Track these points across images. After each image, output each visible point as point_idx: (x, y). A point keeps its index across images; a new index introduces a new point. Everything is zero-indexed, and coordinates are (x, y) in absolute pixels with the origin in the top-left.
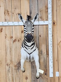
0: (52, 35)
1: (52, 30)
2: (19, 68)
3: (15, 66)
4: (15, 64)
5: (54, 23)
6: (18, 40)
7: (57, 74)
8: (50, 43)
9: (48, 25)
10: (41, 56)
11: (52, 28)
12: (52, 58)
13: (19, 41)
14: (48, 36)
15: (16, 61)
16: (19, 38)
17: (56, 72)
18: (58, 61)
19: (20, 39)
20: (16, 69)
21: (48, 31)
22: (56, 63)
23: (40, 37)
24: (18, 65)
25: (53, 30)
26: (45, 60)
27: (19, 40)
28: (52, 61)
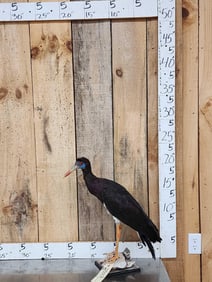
0: (177, 70)
1: (173, 43)
2: (24, 216)
3: (5, 210)
4: (7, 202)
5: (185, 13)
6: (14, 92)
7: (195, 244)
8: (166, 103)
9: (156, 18)
10: (122, 162)
11: (176, 32)
12: (174, 176)
13: (19, 95)
14: (156, 73)
15: (10, 188)
16: (19, 84)
17: (190, 235)
18: (198, 185)
19: (26, 87)
20: (9, 224)
21: (156, 48)
22: (191, 193)
23: (121, 76)
24: (18, 206)
25: (181, 45)
26: (140, 183)
27: (22, 90)
28: (173, 187)
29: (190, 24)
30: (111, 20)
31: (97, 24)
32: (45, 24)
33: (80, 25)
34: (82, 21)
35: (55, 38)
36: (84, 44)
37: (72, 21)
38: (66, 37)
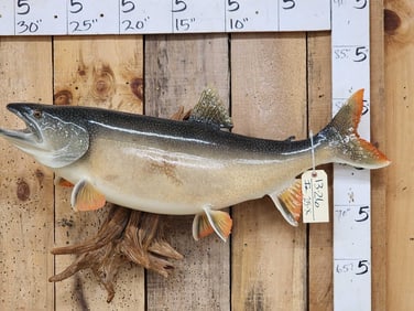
29: (402, 45)
30: (230, 35)
31: (199, 42)
32: (87, 42)
33: (162, 44)
34: (167, 37)
35: (107, 70)
36: (171, 83)
37: (145, 37)
38: (132, 69)
